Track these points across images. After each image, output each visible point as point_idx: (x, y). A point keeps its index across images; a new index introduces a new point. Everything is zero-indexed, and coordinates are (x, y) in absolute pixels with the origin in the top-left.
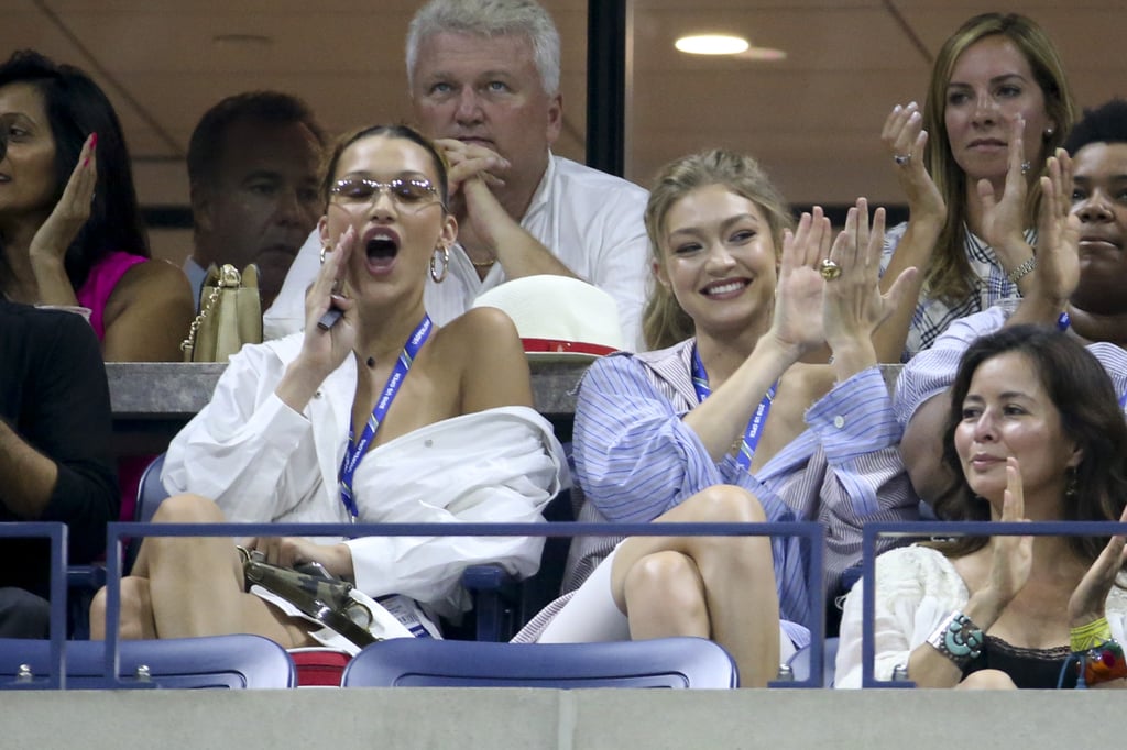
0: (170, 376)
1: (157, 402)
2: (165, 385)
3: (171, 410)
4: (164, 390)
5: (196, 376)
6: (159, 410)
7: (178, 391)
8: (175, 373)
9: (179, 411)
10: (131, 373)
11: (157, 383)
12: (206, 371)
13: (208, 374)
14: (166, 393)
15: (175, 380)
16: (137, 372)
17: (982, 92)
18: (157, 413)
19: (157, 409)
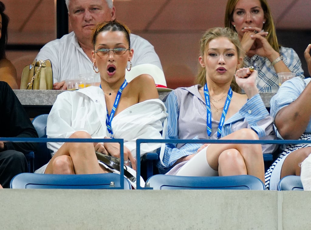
0: (32, 94)
1: (28, 102)
2: (30, 97)
3: (33, 104)
4: (30, 98)
5: (40, 94)
6: (29, 105)
7: (35, 99)
8: (33, 93)
9: (35, 104)
10: (20, 93)
11: (28, 96)
12: (43, 92)
13: (44, 93)
14: (31, 99)
15: (34, 95)
16: (22, 93)
17: (248, 12)
18: (28, 105)
19: (28, 104)
